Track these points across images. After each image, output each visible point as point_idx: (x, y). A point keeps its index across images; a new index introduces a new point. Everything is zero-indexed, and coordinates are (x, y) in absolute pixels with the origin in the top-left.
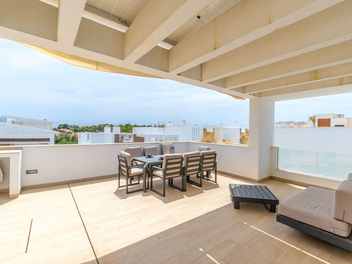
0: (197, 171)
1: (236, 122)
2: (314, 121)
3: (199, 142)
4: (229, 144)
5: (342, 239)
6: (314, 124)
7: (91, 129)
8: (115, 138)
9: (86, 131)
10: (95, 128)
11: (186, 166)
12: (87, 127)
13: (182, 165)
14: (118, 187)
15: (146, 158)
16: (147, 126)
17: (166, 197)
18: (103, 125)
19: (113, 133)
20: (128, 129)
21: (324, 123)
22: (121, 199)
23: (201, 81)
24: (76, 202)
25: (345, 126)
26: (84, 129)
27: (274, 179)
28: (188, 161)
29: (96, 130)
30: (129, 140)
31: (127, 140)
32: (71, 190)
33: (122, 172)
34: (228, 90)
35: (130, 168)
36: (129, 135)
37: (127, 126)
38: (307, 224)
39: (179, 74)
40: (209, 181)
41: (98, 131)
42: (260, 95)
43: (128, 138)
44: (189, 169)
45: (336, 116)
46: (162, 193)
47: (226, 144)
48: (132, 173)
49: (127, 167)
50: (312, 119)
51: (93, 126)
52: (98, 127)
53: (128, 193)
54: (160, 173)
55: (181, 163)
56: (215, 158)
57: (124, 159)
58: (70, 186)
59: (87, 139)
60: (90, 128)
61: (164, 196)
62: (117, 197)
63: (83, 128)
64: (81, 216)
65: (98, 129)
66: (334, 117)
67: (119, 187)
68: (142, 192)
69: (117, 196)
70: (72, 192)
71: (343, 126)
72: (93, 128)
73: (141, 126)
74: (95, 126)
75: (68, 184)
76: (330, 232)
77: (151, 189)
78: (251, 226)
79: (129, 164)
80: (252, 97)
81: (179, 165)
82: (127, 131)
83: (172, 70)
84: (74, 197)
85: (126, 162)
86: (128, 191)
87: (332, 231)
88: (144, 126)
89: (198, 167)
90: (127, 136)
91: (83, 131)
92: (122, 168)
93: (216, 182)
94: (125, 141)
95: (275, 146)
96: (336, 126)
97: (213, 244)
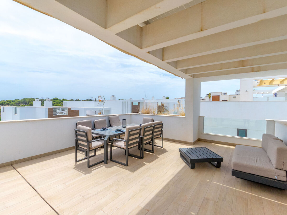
0: (150, 139)
1: (153, 97)
2: (210, 97)
3: (140, 114)
4: (167, 115)
5: (284, 183)
6: (210, 99)
7: (13, 103)
8: (48, 112)
9: (7, 105)
10: (18, 102)
11: (143, 136)
12: (8, 101)
13: (140, 135)
14: (75, 162)
15: (101, 130)
16: (75, 101)
17: (129, 166)
18: (27, 99)
19: (44, 106)
20: (56, 102)
21: (216, 98)
22: (85, 174)
23: (163, 60)
24: (32, 185)
25: (228, 101)
26: (5, 103)
27: (201, 141)
28: (145, 132)
29: (20, 103)
30: (63, 113)
31: (60, 114)
32: (19, 172)
33: (80, 146)
34: (178, 70)
35: (91, 142)
36: (62, 109)
37: (55, 100)
38: (256, 175)
39: (148, 52)
40: (156, 147)
41: (22, 105)
42: (194, 76)
43: (61, 111)
44: (145, 138)
45: (222, 94)
46: (125, 163)
47: (165, 115)
48: (92, 147)
49: (88, 141)
50: (209, 95)
51: (16, 100)
52: (22, 101)
53: (89, 167)
54: (122, 144)
55: (140, 133)
56: (162, 127)
57: (84, 134)
58: (15, 167)
59: (14, 112)
60: (12, 101)
61: (127, 165)
62: (80, 173)
63: (3, 102)
64: (48, 202)
65: (22, 103)
66: (222, 95)
67: (77, 161)
68: (103, 164)
69: (79, 171)
70: (22, 175)
71: (227, 100)
72: (16, 102)
73: (70, 100)
74: (18, 100)
75: (12, 165)
76: (275, 179)
77: (111, 160)
78: (214, 182)
79: (90, 138)
80: (190, 77)
81: (138, 136)
82: (55, 104)
83: (146, 47)
84: (27, 180)
85: (87, 136)
86: (90, 165)
87: (276, 178)
88: (72, 100)
89: (151, 136)
90: (59, 109)
91: (4, 105)
92: (79, 142)
93: (162, 147)
94: (58, 114)
95: (201, 116)
96: (223, 100)
97: (196, 205)
